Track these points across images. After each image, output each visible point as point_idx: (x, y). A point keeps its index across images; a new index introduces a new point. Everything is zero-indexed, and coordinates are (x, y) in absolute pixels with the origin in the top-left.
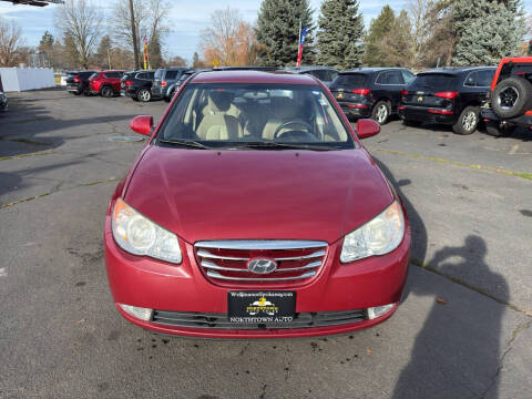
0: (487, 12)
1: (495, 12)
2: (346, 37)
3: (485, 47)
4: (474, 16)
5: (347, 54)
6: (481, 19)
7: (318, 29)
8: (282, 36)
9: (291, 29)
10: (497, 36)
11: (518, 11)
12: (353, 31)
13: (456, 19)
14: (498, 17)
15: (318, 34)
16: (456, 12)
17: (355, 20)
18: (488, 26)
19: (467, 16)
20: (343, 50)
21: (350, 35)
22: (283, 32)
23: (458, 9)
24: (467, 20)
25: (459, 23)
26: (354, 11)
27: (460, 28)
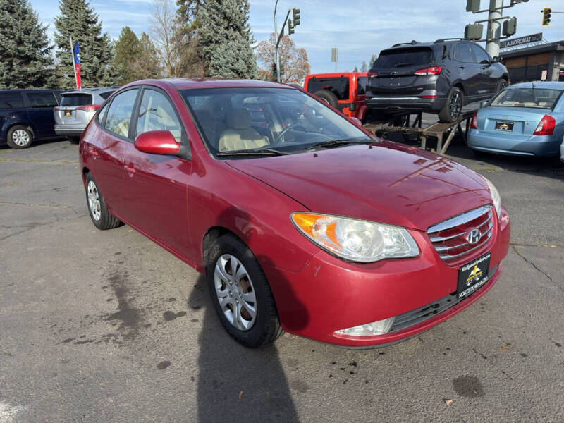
0: (227, 38)
1: (234, 39)
2: (95, 58)
3: (233, 70)
4: (217, 42)
5: (101, 77)
6: (223, 45)
7: (56, 49)
8: (9, 56)
9: (21, 48)
10: (240, 60)
11: (250, 38)
12: (102, 53)
13: (203, 44)
14: (236, 44)
15: (59, 55)
16: (200, 37)
17: (100, 40)
18: (231, 51)
19: (211, 42)
20: (95, 73)
21: (99, 57)
22: (12, 52)
23: (201, 34)
24: (212, 46)
25: (205, 48)
26: (98, 31)
27: (207, 53)
